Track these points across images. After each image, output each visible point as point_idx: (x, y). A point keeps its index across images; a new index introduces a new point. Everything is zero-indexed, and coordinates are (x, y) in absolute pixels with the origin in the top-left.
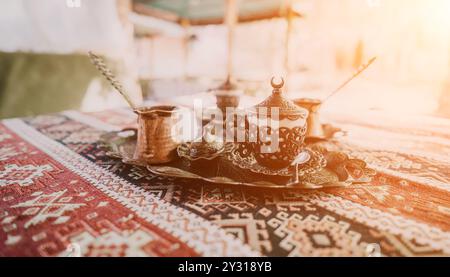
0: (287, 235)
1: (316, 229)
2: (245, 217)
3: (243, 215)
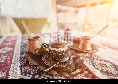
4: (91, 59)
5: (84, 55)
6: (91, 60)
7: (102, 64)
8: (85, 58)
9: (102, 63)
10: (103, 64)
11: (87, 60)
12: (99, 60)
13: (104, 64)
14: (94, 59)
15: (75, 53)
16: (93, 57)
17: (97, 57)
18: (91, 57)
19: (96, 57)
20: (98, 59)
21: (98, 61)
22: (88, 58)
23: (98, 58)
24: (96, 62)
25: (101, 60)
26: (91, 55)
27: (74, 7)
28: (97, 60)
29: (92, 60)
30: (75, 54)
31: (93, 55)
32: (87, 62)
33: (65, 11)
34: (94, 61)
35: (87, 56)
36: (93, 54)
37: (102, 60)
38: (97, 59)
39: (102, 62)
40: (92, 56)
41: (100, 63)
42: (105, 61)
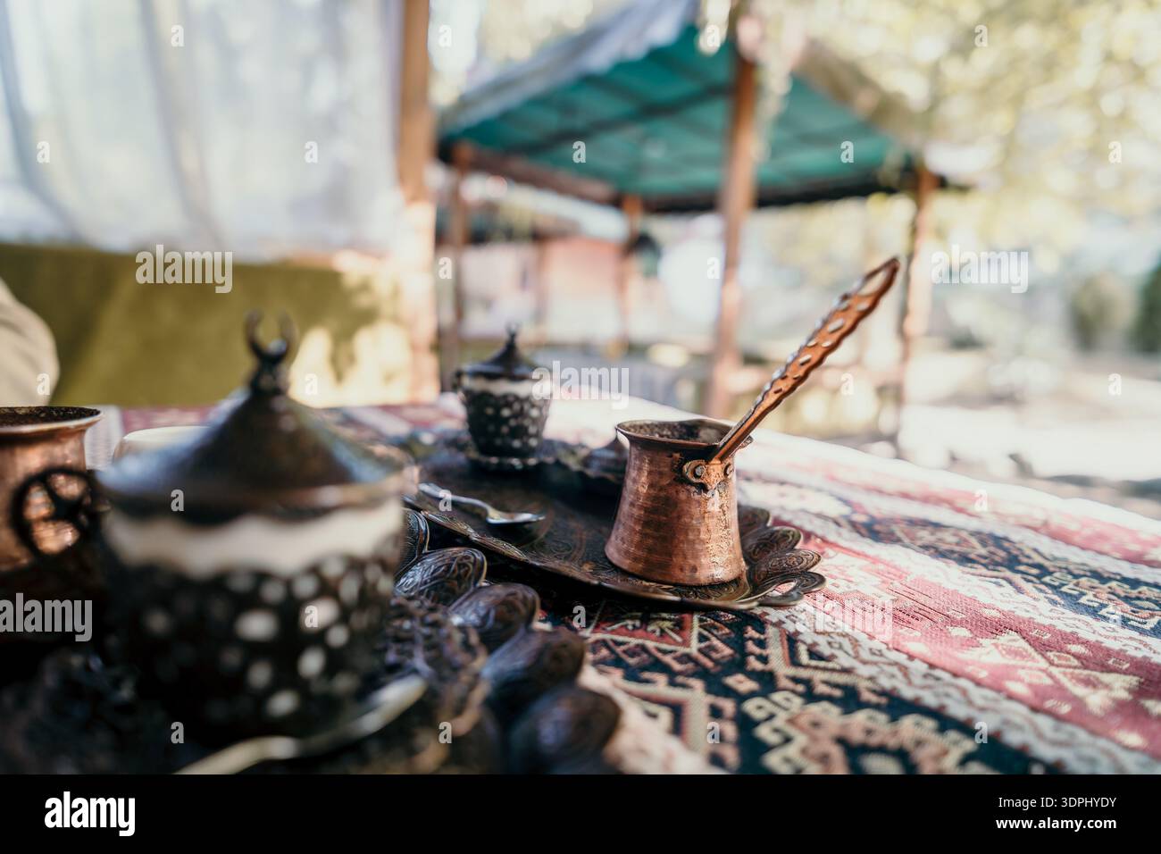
0: (787, 740)
1: (874, 740)
2: (684, 686)
3: (680, 679)
4: (729, 692)
5: (650, 644)
6: (728, 706)
7: (865, 749)
8: (661, 679)
9: (857, 736)
10: (881, 750)
11: (677, 710)
12: (830, 699)
13: (892, 743)
14: (768, 682)
15: (529, 619)
16: (758, 666)
17: (804, 657)
18: (738, 665)
19: (794, 660)
20: (821, 689)
21: (816, 709)
22: (698, 685)
23: (819, 676)
24: (791, 721)
25: (850, 700)
26: (738, 644)
27: (617, 202)
28: (810, 696)
29: (741, 698)
30: (530, 631)
31: (761, 644)
32: (677, 728)
33: (539, 237)
34: (771, 717)
35: (686, 658)
36: (760, 624)
37: (867, 696)
38: (808, 683)
39: (861, 717)
40: (751, 646)
41: (841, 741)
42: (897, 706)
